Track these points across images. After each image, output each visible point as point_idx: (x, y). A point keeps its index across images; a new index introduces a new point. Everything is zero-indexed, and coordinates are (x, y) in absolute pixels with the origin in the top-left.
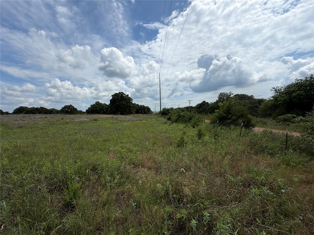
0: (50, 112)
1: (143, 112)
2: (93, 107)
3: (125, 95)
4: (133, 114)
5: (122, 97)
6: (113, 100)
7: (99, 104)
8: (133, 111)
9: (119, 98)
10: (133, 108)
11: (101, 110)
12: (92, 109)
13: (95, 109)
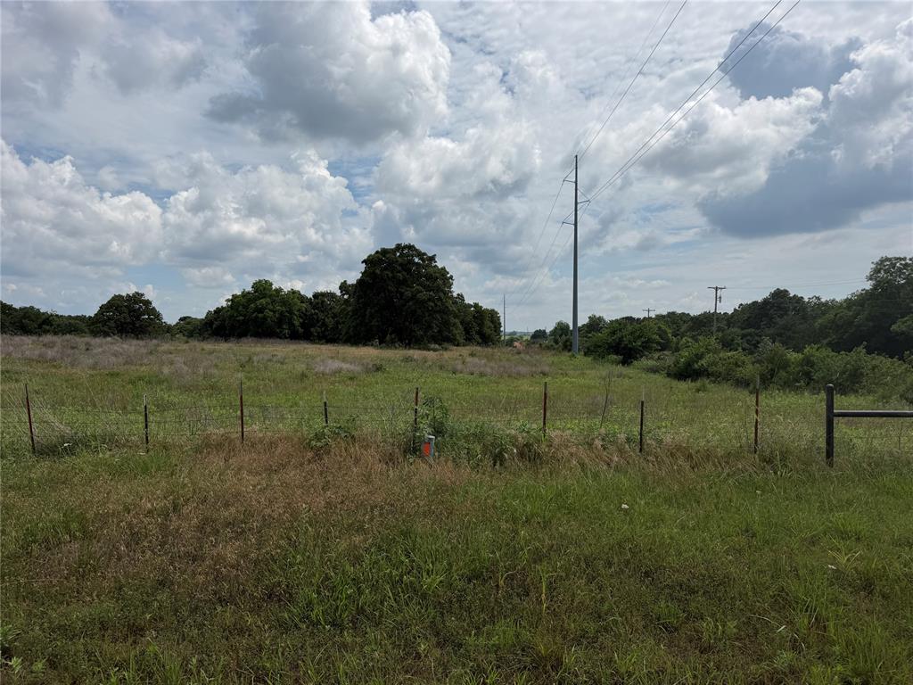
0: (40, 326)
1: (477, 337)
2: (245, 307)
3: (423, 260)
4: (458, 345)
5: (407, 265)
6: (371, 282)
7: (271, 295)
8: (458, 331)
9: (399, 272)
10: (456, 316)
11: (280, 322)
12: (241, 315)
13: (256, 317)
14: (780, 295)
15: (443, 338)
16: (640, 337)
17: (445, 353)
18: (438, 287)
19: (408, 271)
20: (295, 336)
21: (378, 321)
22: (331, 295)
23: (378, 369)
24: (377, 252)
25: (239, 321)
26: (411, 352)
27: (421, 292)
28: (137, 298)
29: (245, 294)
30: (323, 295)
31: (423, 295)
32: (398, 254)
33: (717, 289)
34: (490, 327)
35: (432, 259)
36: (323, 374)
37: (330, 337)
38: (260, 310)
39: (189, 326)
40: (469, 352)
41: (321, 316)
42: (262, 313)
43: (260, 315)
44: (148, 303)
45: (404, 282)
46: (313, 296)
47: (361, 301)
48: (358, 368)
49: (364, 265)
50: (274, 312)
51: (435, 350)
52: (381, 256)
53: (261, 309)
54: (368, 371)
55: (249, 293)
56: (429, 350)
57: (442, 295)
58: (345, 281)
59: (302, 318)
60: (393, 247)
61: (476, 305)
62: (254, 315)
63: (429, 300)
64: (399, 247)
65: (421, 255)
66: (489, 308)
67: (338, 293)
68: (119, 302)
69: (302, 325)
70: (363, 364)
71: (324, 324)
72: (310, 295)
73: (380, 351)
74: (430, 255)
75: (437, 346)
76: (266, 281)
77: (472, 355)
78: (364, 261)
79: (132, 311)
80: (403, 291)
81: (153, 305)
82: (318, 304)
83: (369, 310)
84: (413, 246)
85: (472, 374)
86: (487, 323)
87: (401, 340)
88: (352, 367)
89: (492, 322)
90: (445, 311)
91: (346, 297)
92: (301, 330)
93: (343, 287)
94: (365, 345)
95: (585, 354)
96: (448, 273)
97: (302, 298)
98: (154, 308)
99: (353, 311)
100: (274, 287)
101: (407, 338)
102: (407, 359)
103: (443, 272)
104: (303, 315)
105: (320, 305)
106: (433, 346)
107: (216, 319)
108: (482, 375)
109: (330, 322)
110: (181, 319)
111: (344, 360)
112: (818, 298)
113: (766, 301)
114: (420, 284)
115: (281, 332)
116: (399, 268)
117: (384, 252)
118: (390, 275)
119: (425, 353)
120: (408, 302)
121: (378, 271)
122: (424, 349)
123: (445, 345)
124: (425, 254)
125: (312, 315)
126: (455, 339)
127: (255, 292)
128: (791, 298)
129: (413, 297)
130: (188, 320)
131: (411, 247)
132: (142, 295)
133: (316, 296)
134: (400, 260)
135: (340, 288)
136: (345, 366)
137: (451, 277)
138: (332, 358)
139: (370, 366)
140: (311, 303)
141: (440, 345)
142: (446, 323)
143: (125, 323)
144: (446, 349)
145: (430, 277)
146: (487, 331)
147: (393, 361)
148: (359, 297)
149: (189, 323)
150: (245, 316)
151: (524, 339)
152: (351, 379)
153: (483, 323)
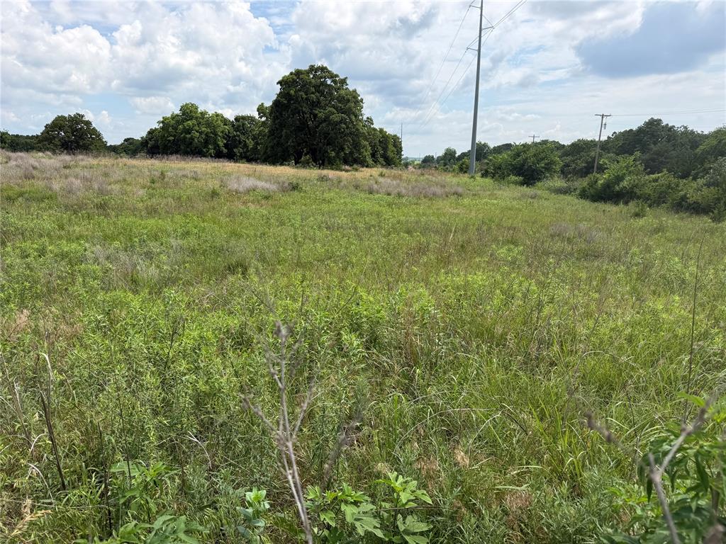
1: (381, 160)
2: (175, 129)
3: (335, 82)
4: (367, 167)
5: (320, 87)
6: (286, 102)
7: (197, 118)
8: (367, 154)
9: (313, 93)
10: (366, 139)
11: (206, 142)
12: (171, 136)
13: (185, 138)
14: (653, 124)
15: (354, 161)
16: (543, 159)
17: (356, 173)
18: (350, 109)
19: (322, 93)
20: (219, 155)
21: (293, 142)
22: (251, 119)
23: (295, 187)
24: (291, 74)
25: (169, 141)
26: (325, 172)
27: (334, 113)
28: (78, 119)
29: (174, 117)
30: (243, 118)
31: (336, 117)
32: (312, 76)
33: (603, 116)
34: (393, 151)
35: (344, 81)
36: (237, 192)
37: (250, 157)
38: (188, 131)
39: (131, 147)
40: (378, 173)
41: (243, 138)
42: (190, 134)
43: (188, 136)
44: (88, 123)
45: (316, 104)
46: (235, 119)
47: (277, 122)
48: (274, 187)
49: (279, 86)
50: (201, 133)
51: (347, 171)
52: (295, 77)
53: (189, 129)
54: (284, 190)
55: (177, 115)
56: (341, 170)
57: (353, 118)
58: (262, 104)
59: (226, 139)
60: (307, 68)
61: (381, 130)
62: (182, 136)
63: (341, 122)
64: (312, 68)
65: (333, 76)
66: (392, 133)
67: (256, 115)
68: (61, 122)
69: (226, 146)
70: (279, 183)
71: (246, 146)
72: (232, 119)
73: (296, 170)
74: (342, 77)
75: (347, 167)
76: (192, 105)
77: (382, 175)
78: (279, 83)
79: (74, 131)
80: (317, 112)
81: (94, 125)
82: (239, 126)
83: (285, 131)
84: (326, 68)
85: (389, 194)
86: (391, 147)
87: (315, 160)
88: (267, 185)
89: (395, 146)
90: (356, 135)
91: (264, 119)
92: (225, 151)
93: (261, 110)
94: (282, 164)
95: (483, 176)
96: (359, 96)
97: (225, 121)
98: (94, 128)
99: (269, 131)
100: (199, 111)
101: (321, 160)
102: (323, 179)
103: (354, 94)
104: (227, 136)
105: (241, 128)
106: (343, 167)
107: (150, 139)
108: (400, 195)
109: (251, 144)
110: (126, 140)
111: (259, 178)
112: (686, 128)
113: (640, 130)
114: (333, 106)
115: (208, 152)
116: (313, 90)
117: (298, 73)
118: (304, 96)
119: (338, 173)
120: (321, 123)
121: (292, 92)
122: (337, 170)
123: (355, 166)
124: (337, 76)
125: (235, 136)
126: (366, 161)
127: (183, 114)
128: (663, 127)
129: (326, 119)
130: (131, 141)
131: (323, 69)
132: (83, 116)
133: (237, 119)
134: (313, 81)
135: (258, 110)
136: (260, 184)
137: (362, 100)
138: (249, 175)
139: (286, 185)
140: (233, 126)
141: (351, 166)
142: (356, 146)
143: (69, 141)
144: (356, 170)
145: (342, 100)
146: (390, 154)
147: (309, 180)
148: (275, 119)
149: (131, 144)
150: (174, 136)
151: (416, 163)
152: (267, 198)
153: (387, 147)
